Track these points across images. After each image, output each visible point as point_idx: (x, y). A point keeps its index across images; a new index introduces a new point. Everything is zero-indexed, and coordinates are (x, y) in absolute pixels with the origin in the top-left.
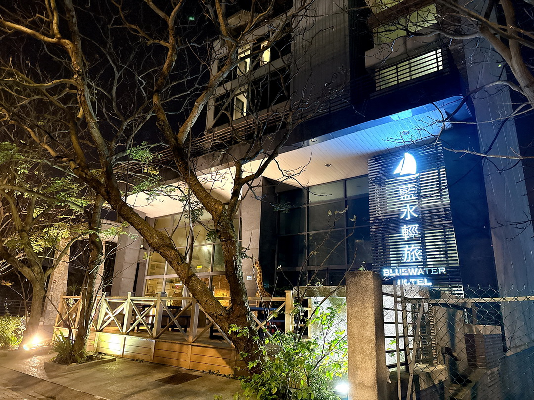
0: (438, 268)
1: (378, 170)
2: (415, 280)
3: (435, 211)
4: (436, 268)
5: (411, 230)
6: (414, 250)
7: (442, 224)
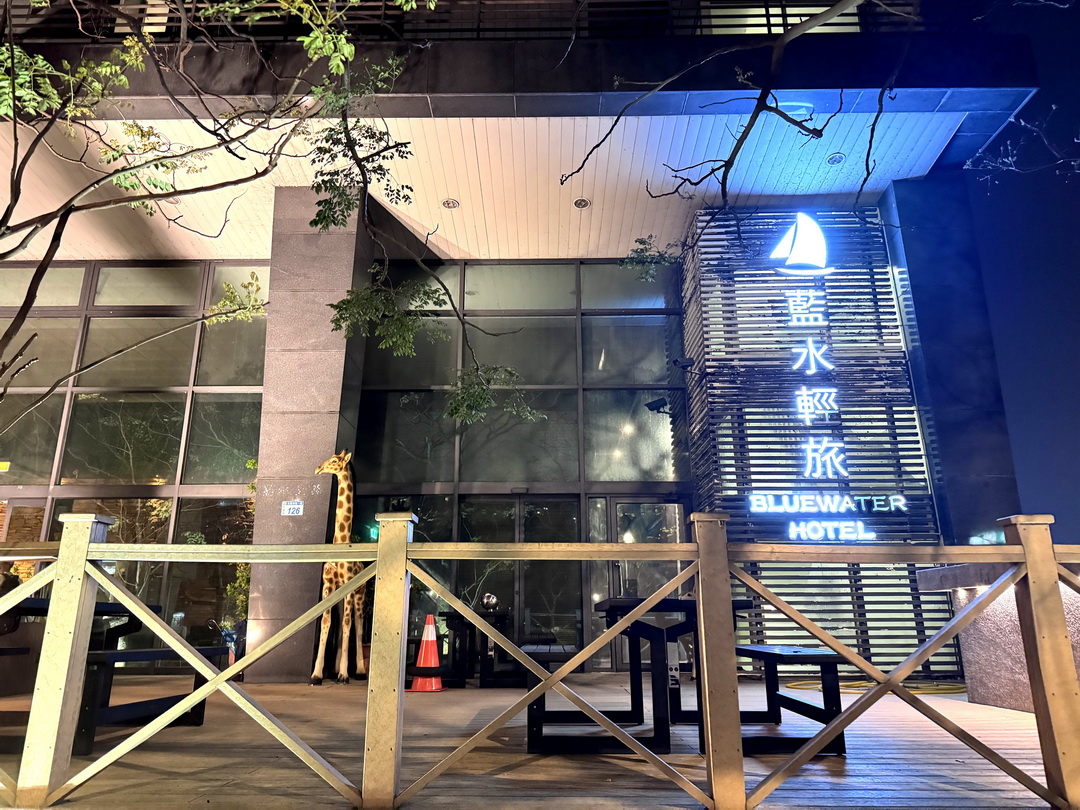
0: (887, 496)
1: (725, 243)
2: (835, 524)
3: (870, 362)
4: (884, 498)
5: (819, 401)
6: (828, 450)
7: (884, 394)
